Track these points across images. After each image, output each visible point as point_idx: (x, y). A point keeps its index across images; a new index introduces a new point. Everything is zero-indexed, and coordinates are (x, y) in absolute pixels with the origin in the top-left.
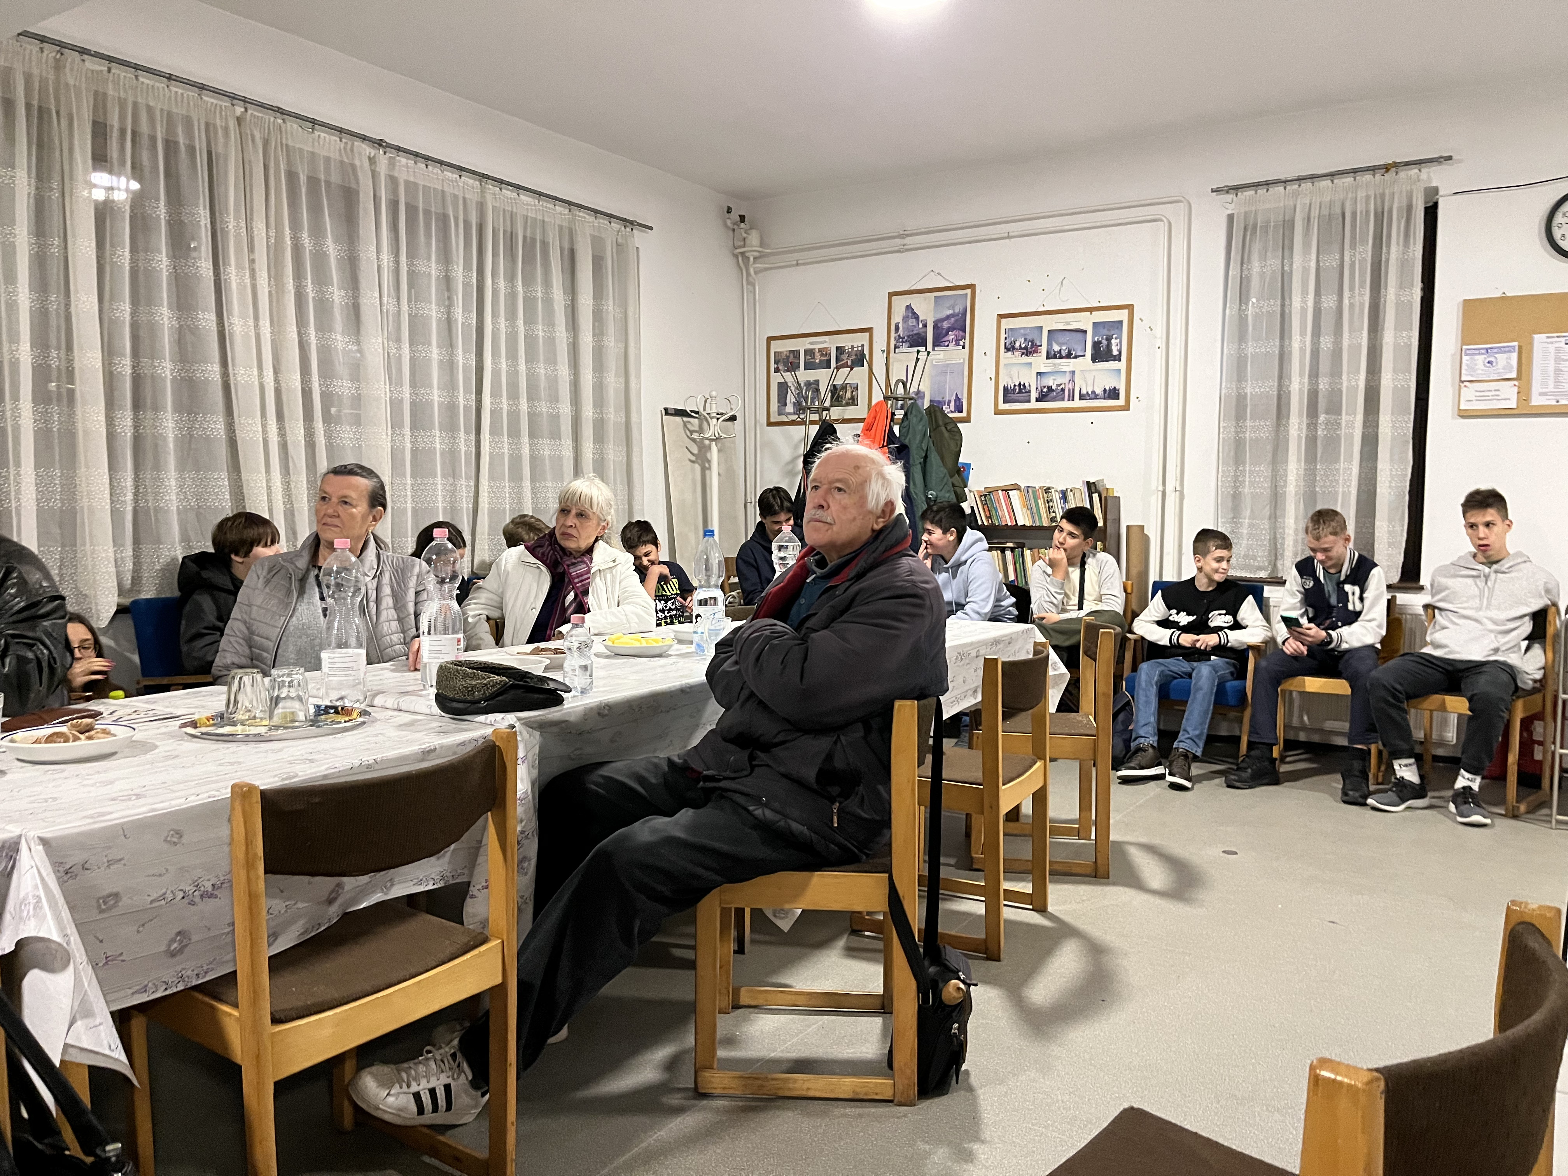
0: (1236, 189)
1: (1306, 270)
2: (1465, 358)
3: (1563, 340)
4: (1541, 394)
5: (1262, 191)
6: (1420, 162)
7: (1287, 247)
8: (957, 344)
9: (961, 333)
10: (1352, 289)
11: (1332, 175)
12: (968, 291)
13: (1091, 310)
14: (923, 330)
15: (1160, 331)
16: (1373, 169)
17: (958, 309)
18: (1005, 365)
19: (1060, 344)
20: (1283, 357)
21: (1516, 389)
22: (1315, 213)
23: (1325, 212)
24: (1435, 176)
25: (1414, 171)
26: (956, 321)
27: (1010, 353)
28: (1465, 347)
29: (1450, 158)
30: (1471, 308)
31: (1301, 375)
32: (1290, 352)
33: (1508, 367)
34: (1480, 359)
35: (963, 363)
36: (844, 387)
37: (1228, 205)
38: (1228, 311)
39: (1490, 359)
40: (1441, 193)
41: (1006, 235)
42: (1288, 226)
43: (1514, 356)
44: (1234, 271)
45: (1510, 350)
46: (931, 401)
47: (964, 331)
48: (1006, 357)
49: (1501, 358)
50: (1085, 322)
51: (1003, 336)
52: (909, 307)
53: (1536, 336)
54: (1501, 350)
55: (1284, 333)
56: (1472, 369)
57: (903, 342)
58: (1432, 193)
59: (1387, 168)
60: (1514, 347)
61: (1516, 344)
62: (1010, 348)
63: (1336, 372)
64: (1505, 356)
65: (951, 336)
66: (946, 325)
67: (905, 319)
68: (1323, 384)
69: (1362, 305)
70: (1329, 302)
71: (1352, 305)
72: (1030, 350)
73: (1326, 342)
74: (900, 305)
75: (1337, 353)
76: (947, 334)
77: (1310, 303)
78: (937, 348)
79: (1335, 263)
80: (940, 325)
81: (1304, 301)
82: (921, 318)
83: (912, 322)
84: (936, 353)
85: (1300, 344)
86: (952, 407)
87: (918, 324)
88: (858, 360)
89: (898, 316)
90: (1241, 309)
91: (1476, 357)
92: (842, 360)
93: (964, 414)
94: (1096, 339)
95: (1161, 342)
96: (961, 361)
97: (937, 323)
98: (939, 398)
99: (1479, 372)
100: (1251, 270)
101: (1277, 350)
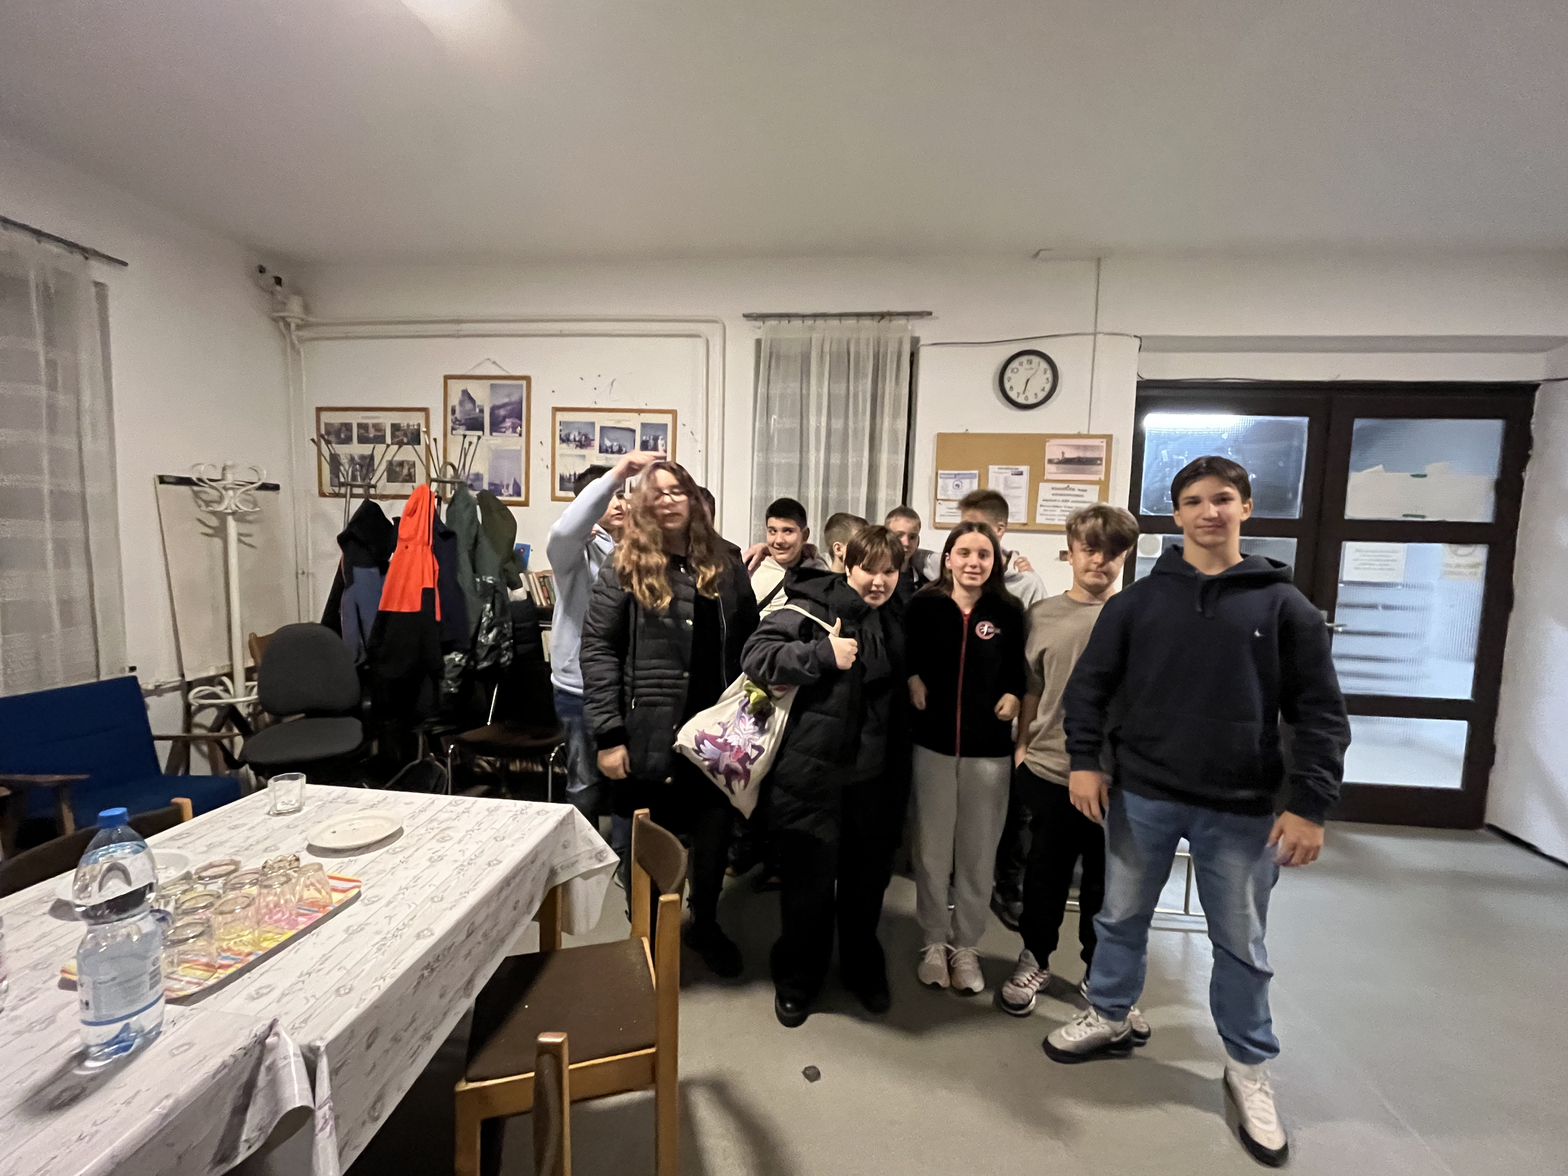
0: (763, 317)
1: (819, 396)
2: (940, 481)
3: (1010, 472)
5: (785, 322)
6: (907, 315)
7: (805, 375)
8: (514, 431)
9: (517, 421)
10: (856, 415)
11: (841, 316)
12: (524, 383)
13: (640, 411)
14: (481, 415)
15: (700, 436)
16: (872, 315)
17: (515, 398)
18: (562, 455)
19: (610, 440)
20: (802, 467)
22: (827, 349)
23: (834, 348)
24: (918, 328)
25: (902, 321)
26: (513, 410)
27: (564, 445)
28: (940, 472)
29: (930, 314)
30: (943, 440)
31: (817, 485)
32: (808, 466)
34: (951, 482)
35: (520, 451)
36: (401, 464)
37: (758, 331)
38: (757, 424)
39: (958, 483)
40: (922, 343)
41: (558, 333)
42: (805, 357)
44: (761, 390)
45: (972, 477)
46: (491, 484)
47: (521, 419)
48: (561, 448)
49: (966, 482)
50: (634, 422)
51: (558, 428)
52: (465, 393)
53: (991, 467)
54: (965, 476)
55: (803, 449)
56: (945, 489)
57: (460, 425)
58: (915, 342)
59: (882, 316)
60: (975, 474)
61: (976, 472)
62: (565, 440)
63: (843, 485)
64: (968, 481)
65: (508, 423)
66: (502, 412)
67: (461, 403)
68: (833, 494)
69: (864, 428)
70: (838, 424)
71: (856, 430)
72: (584, 443)
73: (835, 460)
74: (455, 389)
75: (844, 467)
76: (503, 420)
77: (824, 424)
78: (494, 434)
79: (843, 391)
80: (496, 412)
81: (819, 421)
82: (478, 403)
83: (469, 406)
84: (491, 437)
85: (815, 458)
86: (511, 491)
87: (475, 409)
88: (415, 439)
89: (455, 399)
90: (768, 423)
91: (948, 481)
92: (398, 437)
93: (522, 499)
94: (644, 438)
95: (701, 446)
96: (519, 448)
97: (493, 409)
98: (497, 482)
99: (950, 493)
100: (776, 390)
101: (798, 463)
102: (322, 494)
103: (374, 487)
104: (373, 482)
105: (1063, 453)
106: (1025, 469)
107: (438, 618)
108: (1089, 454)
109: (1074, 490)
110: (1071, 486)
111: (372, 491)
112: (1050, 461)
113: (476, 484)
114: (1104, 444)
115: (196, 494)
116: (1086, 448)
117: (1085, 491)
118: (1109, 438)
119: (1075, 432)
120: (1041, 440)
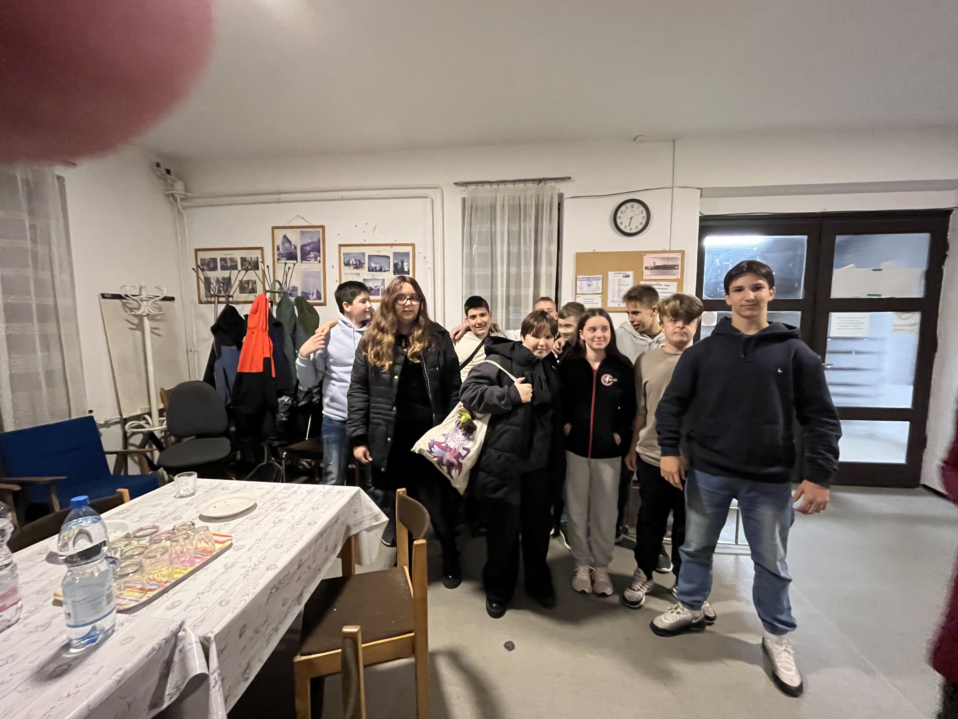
0: (466, 184)
1: (503, 231)
2: (578, 282)
3: (621, 275)
4: (612, 301)
5: (480, 187)
6: (555, 179)
7: (493, 219)
8: (316, 260)
9: (318, 254)
10: (525, 243)
11: (514, 182)
12: (320, 230)
13: (392, 245)
14: (295, 250)
15: (430, 259)
16: (534, 180)
17: (315, 240)
18: (345, 274)
19: (376, 263)
20: (493, 276)
21: (601, 299)
22: (506, 202)
23: (511, 202)
24: (562, 187)
25: (553, 184)
26: (314, 246)
27: (347, 267)
28: (578, 277)
29: (570, 178)
30: (580, 257)
31: (502, 286)
32: (496, 275)
33: (597, 288)
34: (585, 283)
35: (320, 272)
36: (248, 282)
37: (463, 193)
38: (464, 250)
39: (589, 283)
40: (565, 196)
41: (341, 198)
42: (493, 208)
43: (600, 282)
44: (466, 229)
45: (598, 279)
46: (303, 293)
47: (319, 252)
48: (345, 269)
49: (594, 283)
50: (388, 251)
51: (342, 256)
52: (285, 237)
53: (610, 273)
54: (594, 279)
55: (493, 265)
56: (581, 288)
57: (282, 257)
58: (561, 196)
59: (540, 181)
60: (600, 278)
61: (601, 276)
62: (347, 264)
63: (518, 286)
64: (596, 282)
65: (312, 255)
66: (308, 248)
67: (283, 243)
68: (512, 292)
69: (530, 251)
70: (514, 249)
71: (525, 252)
72: (359, 265)
73: (513, 270)
74: (280, 234)
75: (518, 276)
76: (309, 254)
77: (505, 249)
78: (304, 262)
79: (517, 229)
80: (304, 248)
81: (502, 248)
82: (293, 243)
83: (287, 245)
84: (303, 264)
85: (501, 270)
86: (315, 297)
87: (291, 246)
88: (256, 266)
89: (279, 241)
90: (471, 250)
91: (583, 282)
92: (245, 265)
93: (322, 301)
94: (395, 261)
95: (430, 265)
96: (318, 270)
97: (303, 247)
98: (307, 291)
99: (585, 289)
100: (475, 229)
101: (490, 273)
102: (201, 302)
103: (232, 297)
104: (231, 294)
105: (654, 263)
106: (630, 273)
107: (274, 375)
108: (670, 263)
109: (661, 285)
110: (660, 283)
111: (231, 299)
112: (646, 268)
113: (293, 293)
114: (680, 256)
115: (124, 305)
116: (668, 259)
117: (669, 286)
118: (683, 253)
119: (662, 249)
120: (640, 255)
